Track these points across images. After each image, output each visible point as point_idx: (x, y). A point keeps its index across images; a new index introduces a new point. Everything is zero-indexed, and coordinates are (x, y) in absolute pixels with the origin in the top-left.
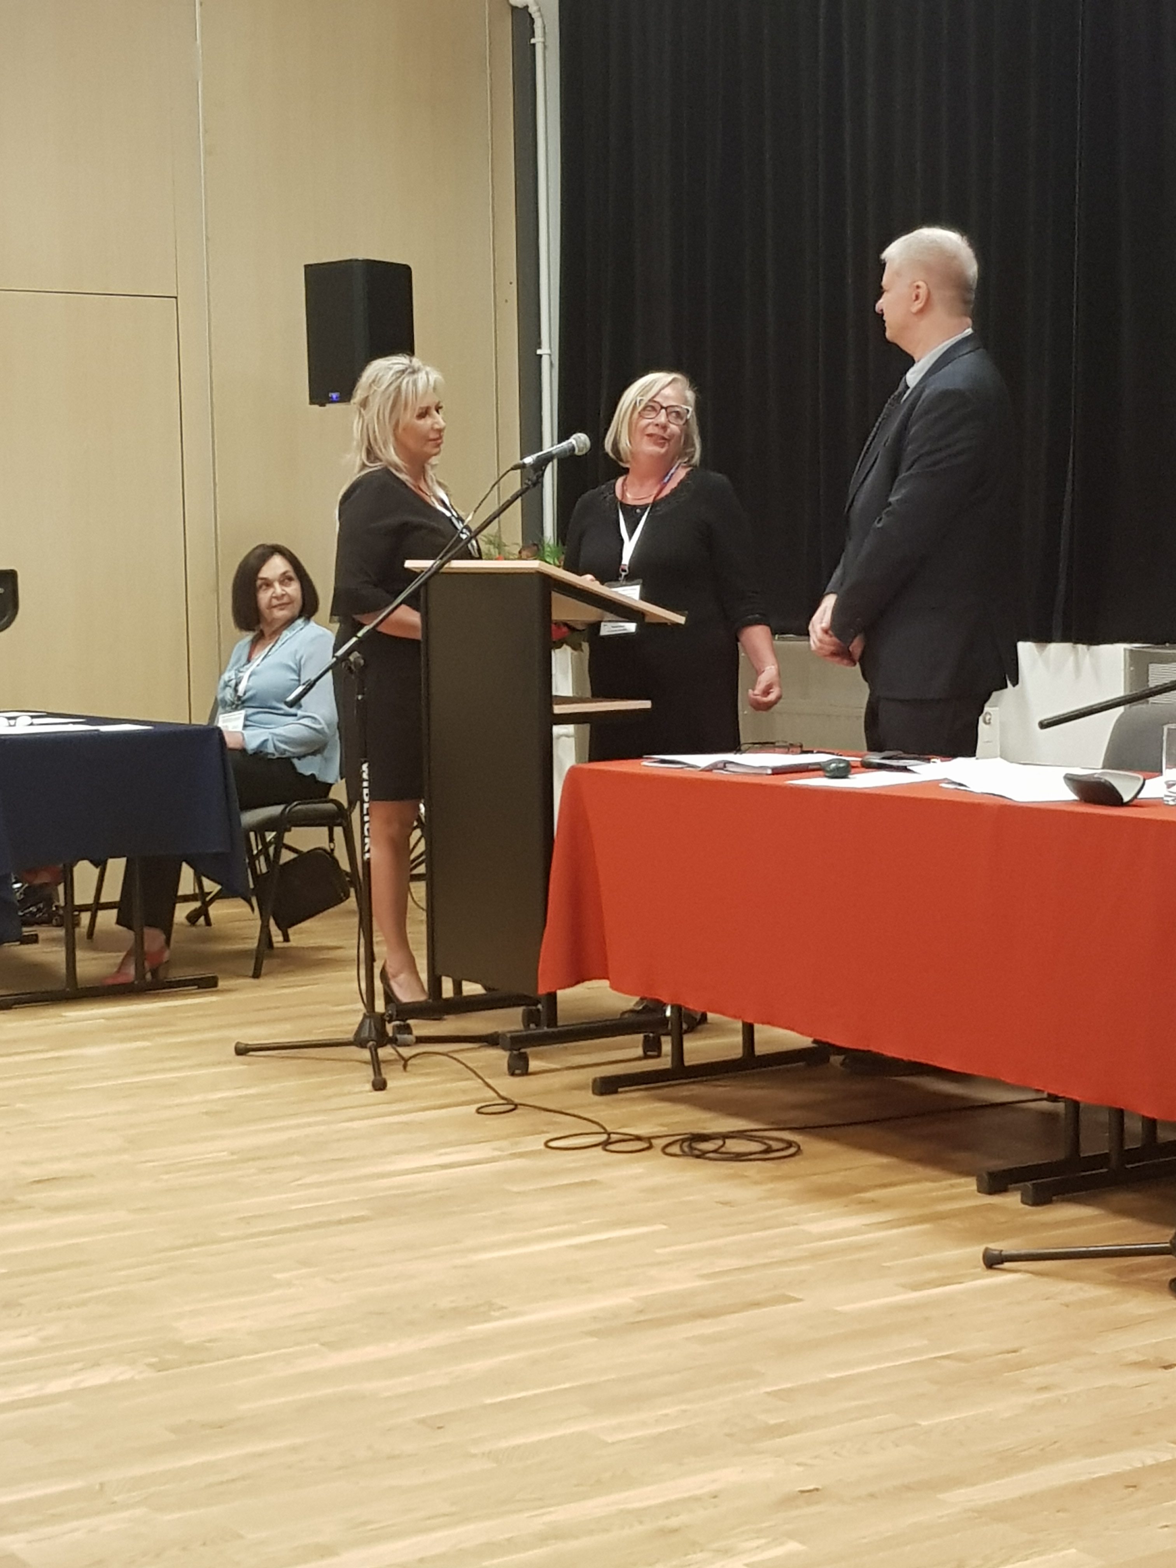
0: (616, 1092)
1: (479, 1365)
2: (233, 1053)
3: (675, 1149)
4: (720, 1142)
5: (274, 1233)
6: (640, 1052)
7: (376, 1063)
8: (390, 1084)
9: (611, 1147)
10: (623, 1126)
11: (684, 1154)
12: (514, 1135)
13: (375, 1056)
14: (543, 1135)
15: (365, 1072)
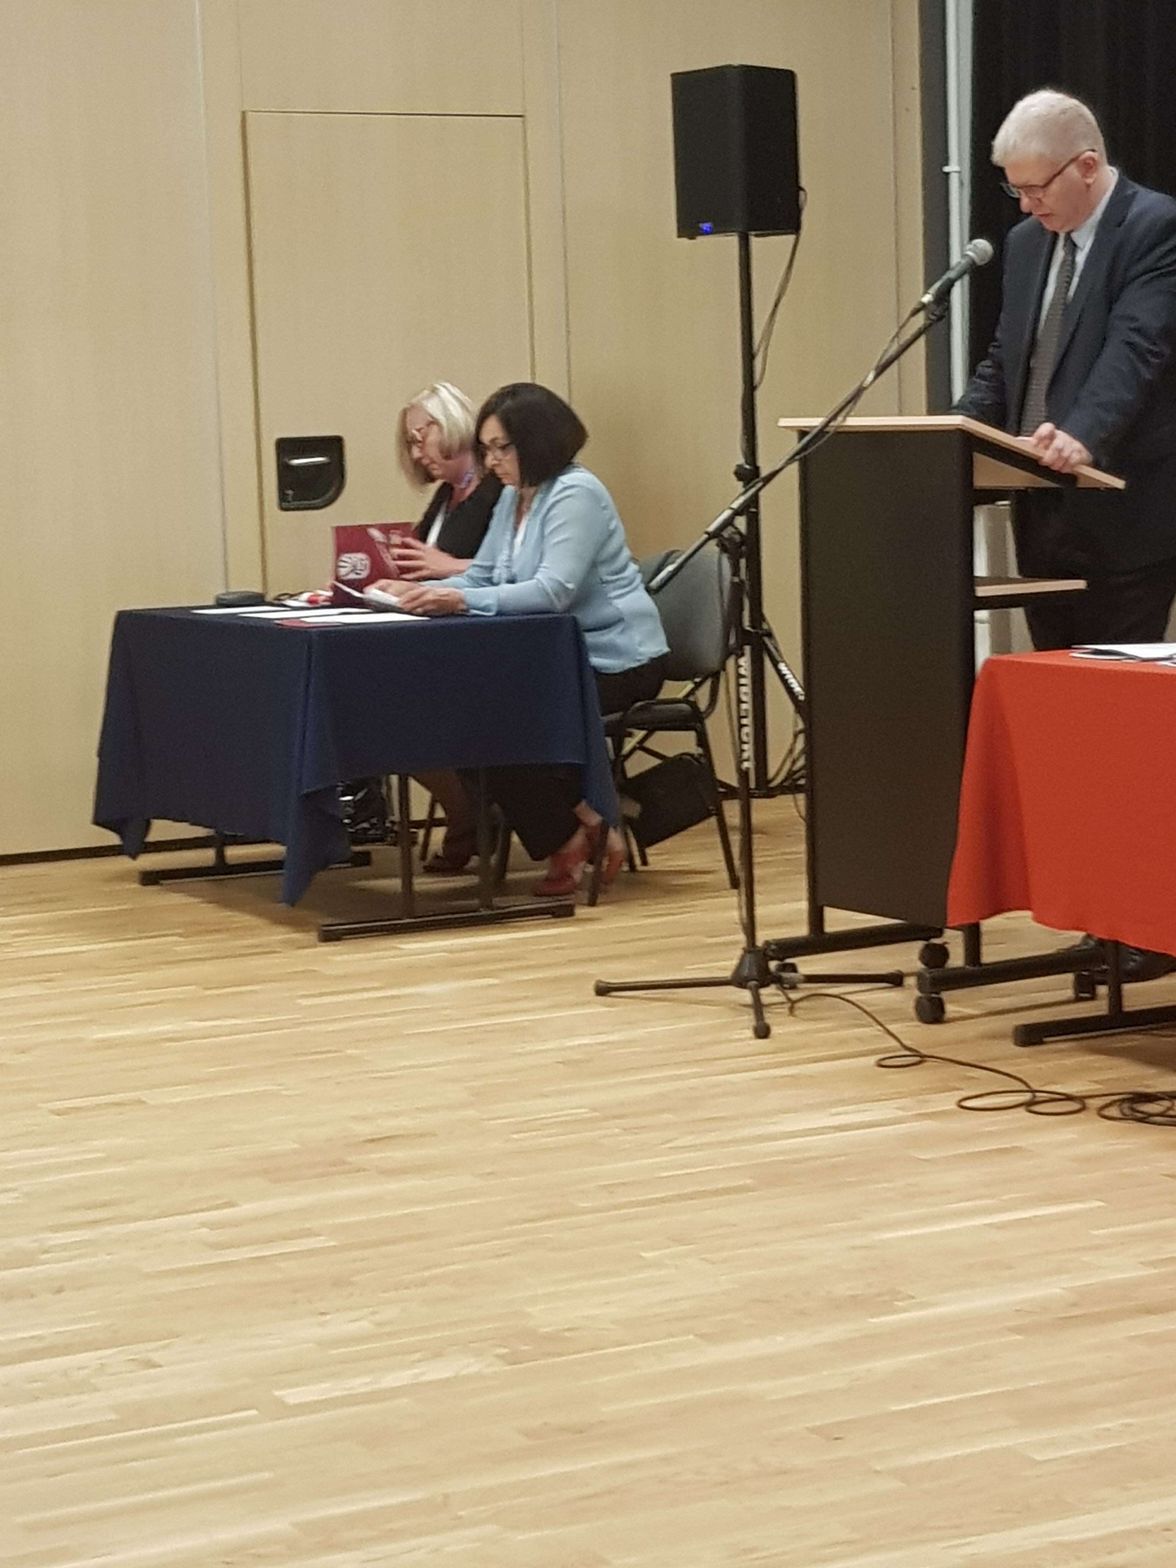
0: (1041, 1043)
1: (883, 1365)
2: (593, 993)
3: (1114, 1111)
4: (1167, 1103)
5: (643, 1203)
6: (1069, 993)
7: (758, 1007)
8: (775, 1030)
9: (1036, 1108)
10: (1049, 1083)
11: (1124, 1118)
12: (921, 1092)
13: (757, 997)
14: (956, 1093)
15: (746, 1017)
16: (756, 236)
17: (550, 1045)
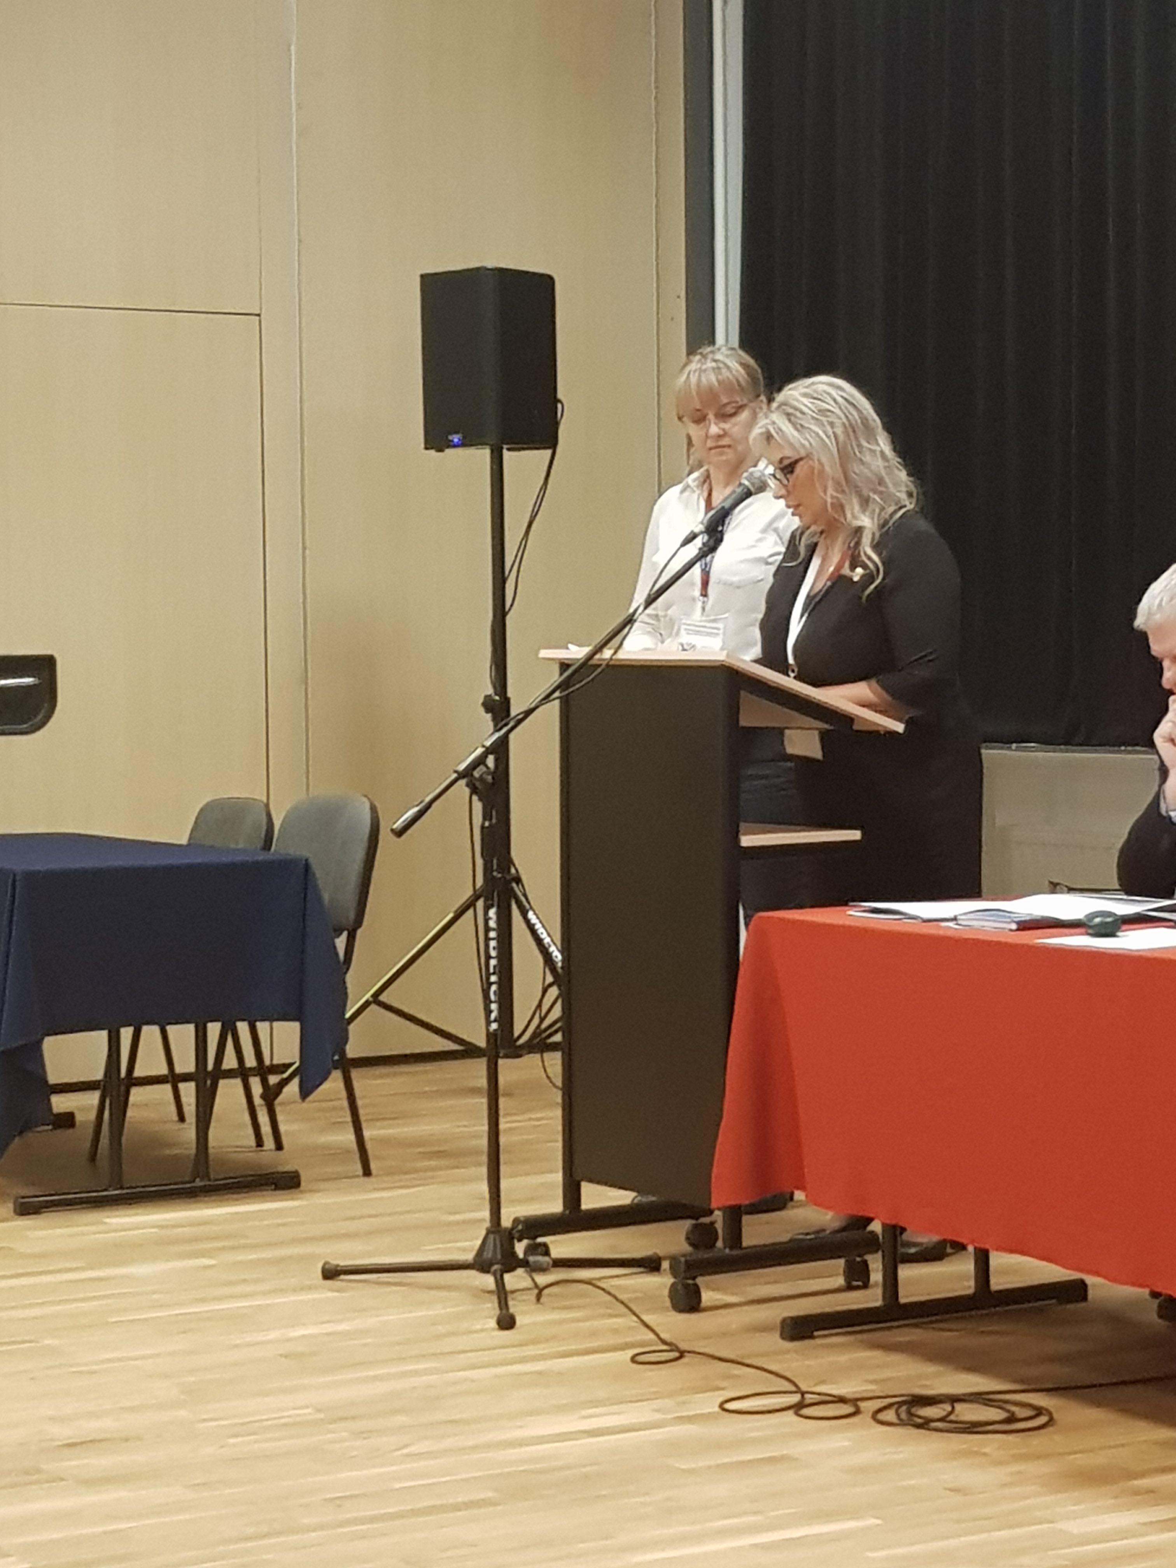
0: (811, 1337)
2: (319, 1276)
3: (890, 1415)
4: (947, 1408)
6: (840, 1281)
7: (502, 1294)
8: (519, 1320)
9: (806, 1411)
10: (823, 1382)
11: (902, 1423)
12: (683, 1391)
13: (500, 1283)
14: (719, 1393)
15: (489, 1305)
16: (509, 449)
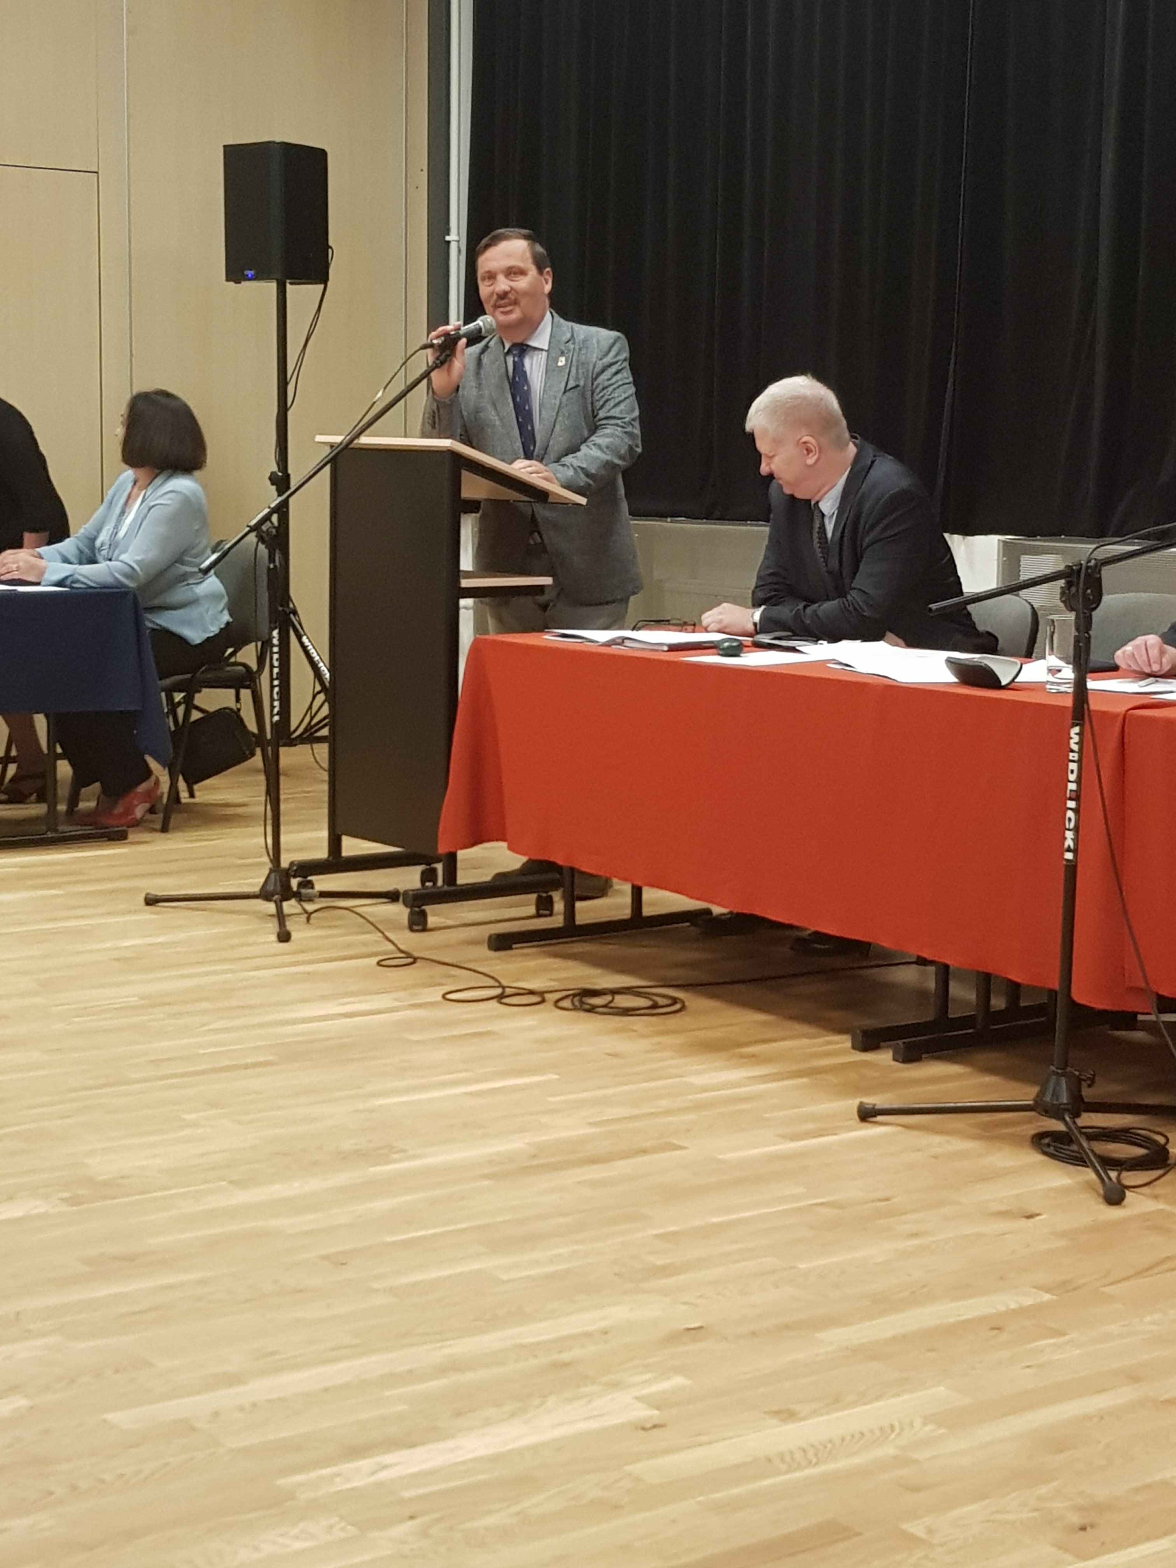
0: (511, 948)
1: (380, 1205)
2: (142, 902)
3: (566, 1003)
4: (609, 998)
5: (183, 1075)
6: (532, 910)
7: (281, 917)
8: (294, 936)
9: (505, 1000)
10: (518, 980)
11: (575, 1009)
12: (415, 986)
13: (279, 909)
14: (441, 987)
15: (270, 925)
16: (291, 284)
17: (108, 945)
